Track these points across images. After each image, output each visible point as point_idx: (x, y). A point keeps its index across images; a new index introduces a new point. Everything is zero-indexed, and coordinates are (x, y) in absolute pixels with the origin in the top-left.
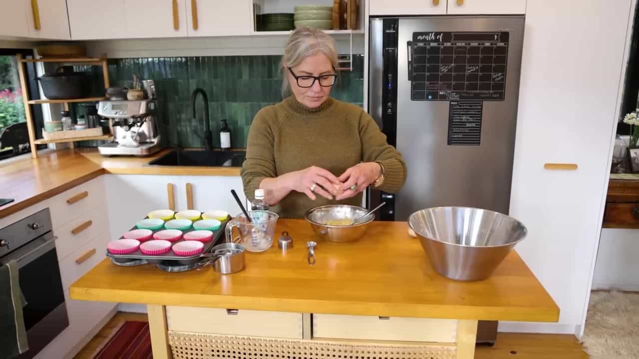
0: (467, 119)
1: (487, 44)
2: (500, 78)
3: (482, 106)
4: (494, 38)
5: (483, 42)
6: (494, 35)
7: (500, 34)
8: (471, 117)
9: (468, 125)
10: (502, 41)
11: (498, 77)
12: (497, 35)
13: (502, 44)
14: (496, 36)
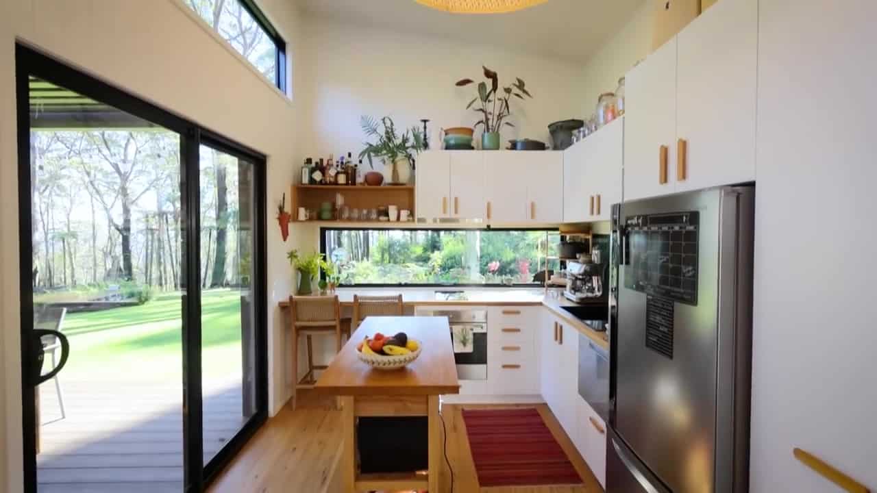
0: (661, 321)
1: (677, 228)
2: (691, 274)
3: (673, 307)
4: (683, 219)
5: (672, 225)
6: (682, 217)
7: (689, 214)
8: (663, 319)
9: (661, 329)
10: (691, 224)
11: (689, 271)
12: (686, 217)
13: (691, 228)
14: (684, 218)
